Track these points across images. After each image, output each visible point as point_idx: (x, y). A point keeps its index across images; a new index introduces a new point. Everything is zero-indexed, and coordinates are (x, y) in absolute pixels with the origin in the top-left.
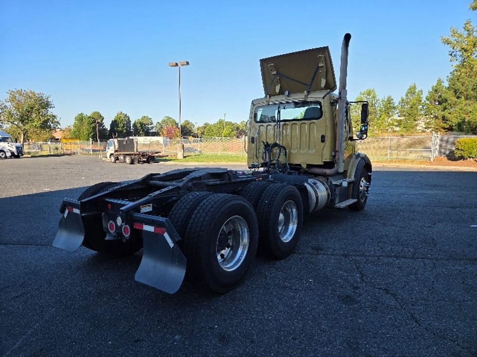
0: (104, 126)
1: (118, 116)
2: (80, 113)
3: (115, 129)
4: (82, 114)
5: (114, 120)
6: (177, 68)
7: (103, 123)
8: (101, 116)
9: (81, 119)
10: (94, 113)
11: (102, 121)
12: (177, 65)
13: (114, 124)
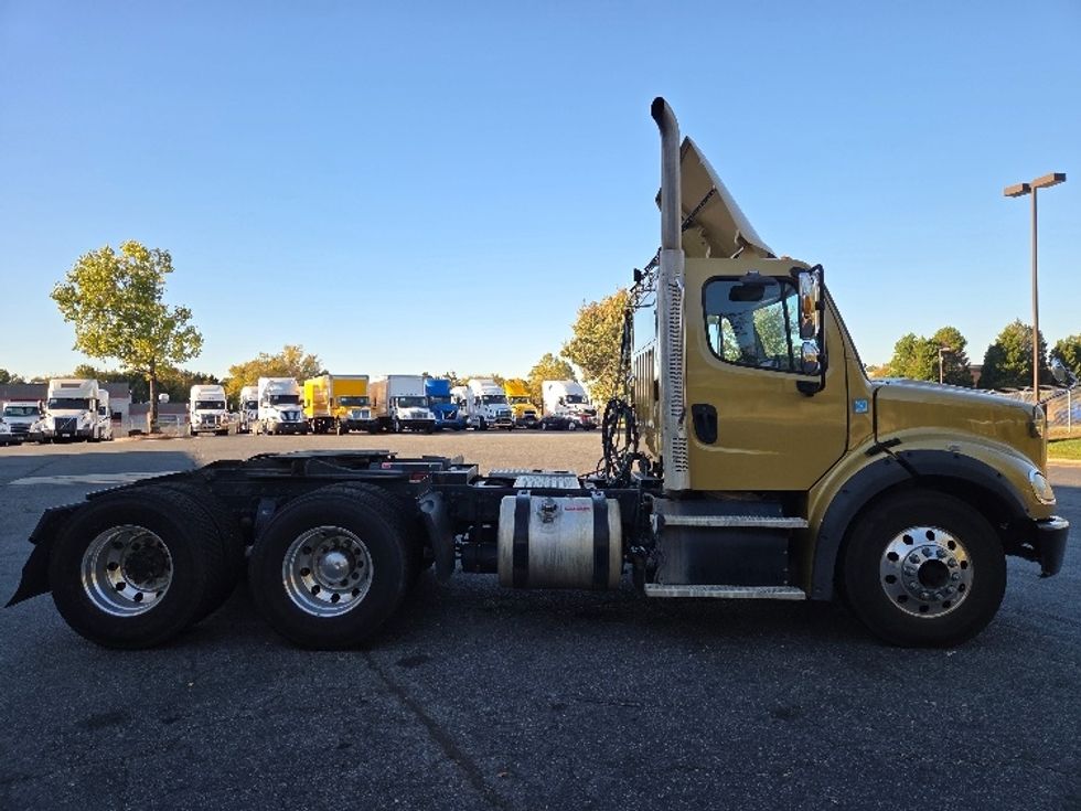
0: (966, 359)
1: (1009, 335)
2: (907, 335)
3: (998, 366)
4: (912, 337)
5: (994, 344)
6: (1029, 196)
7: (964, 354)
8: (960, 338)
9: (908, 347)
10: (941, 333)
11: (961, 350)
12: (1026, 188)
13: (996, 354)
